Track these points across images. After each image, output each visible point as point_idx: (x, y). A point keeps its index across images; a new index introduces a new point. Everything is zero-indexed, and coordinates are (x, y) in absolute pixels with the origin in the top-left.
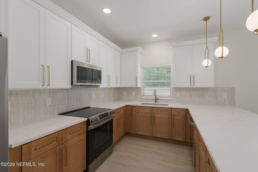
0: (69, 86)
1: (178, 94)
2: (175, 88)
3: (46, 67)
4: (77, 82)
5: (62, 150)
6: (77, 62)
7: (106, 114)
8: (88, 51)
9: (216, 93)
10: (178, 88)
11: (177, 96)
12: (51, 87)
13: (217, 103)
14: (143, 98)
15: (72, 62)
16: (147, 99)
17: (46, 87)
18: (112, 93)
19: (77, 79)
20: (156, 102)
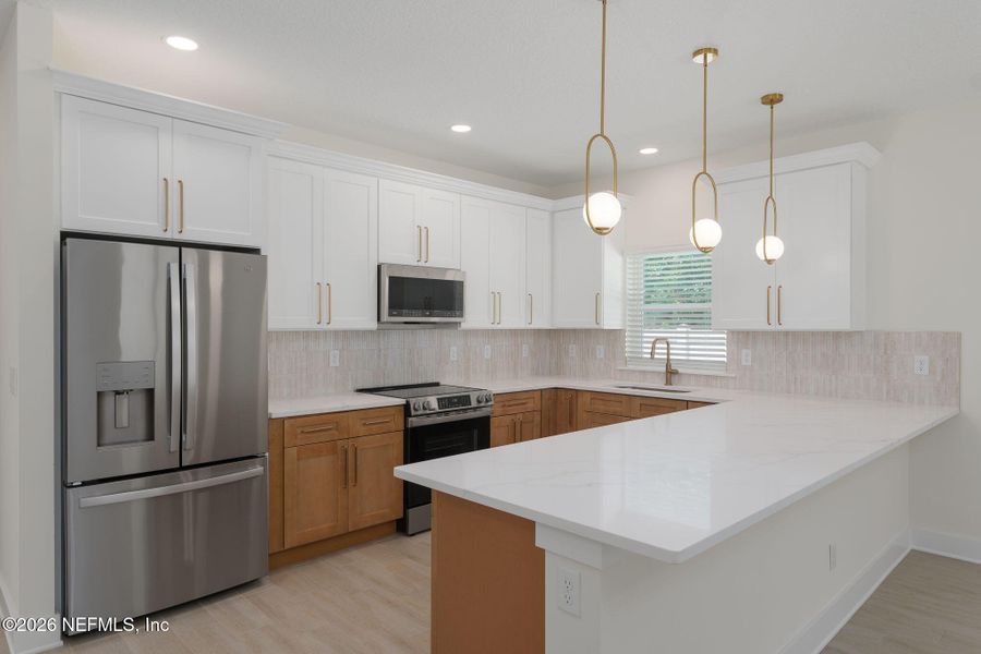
0: (374, 325)
1: (746, 356)
2: (739, 332)
3: (324, 286)
4: (390, 315)
5: (346, 452)
6: (390, 265)
7: (465, 400)
8: (423, 235)
9: (885, 353)
10: (747, 333)
11: (744, 363)
12: (333, 326)
13: (888, 393)
14: (631, 367)
15: (379, 267)
16: (644, 372)
17: (324, 326)
18: (525, 347)
19: (390, 307)
20: (668, 382)
